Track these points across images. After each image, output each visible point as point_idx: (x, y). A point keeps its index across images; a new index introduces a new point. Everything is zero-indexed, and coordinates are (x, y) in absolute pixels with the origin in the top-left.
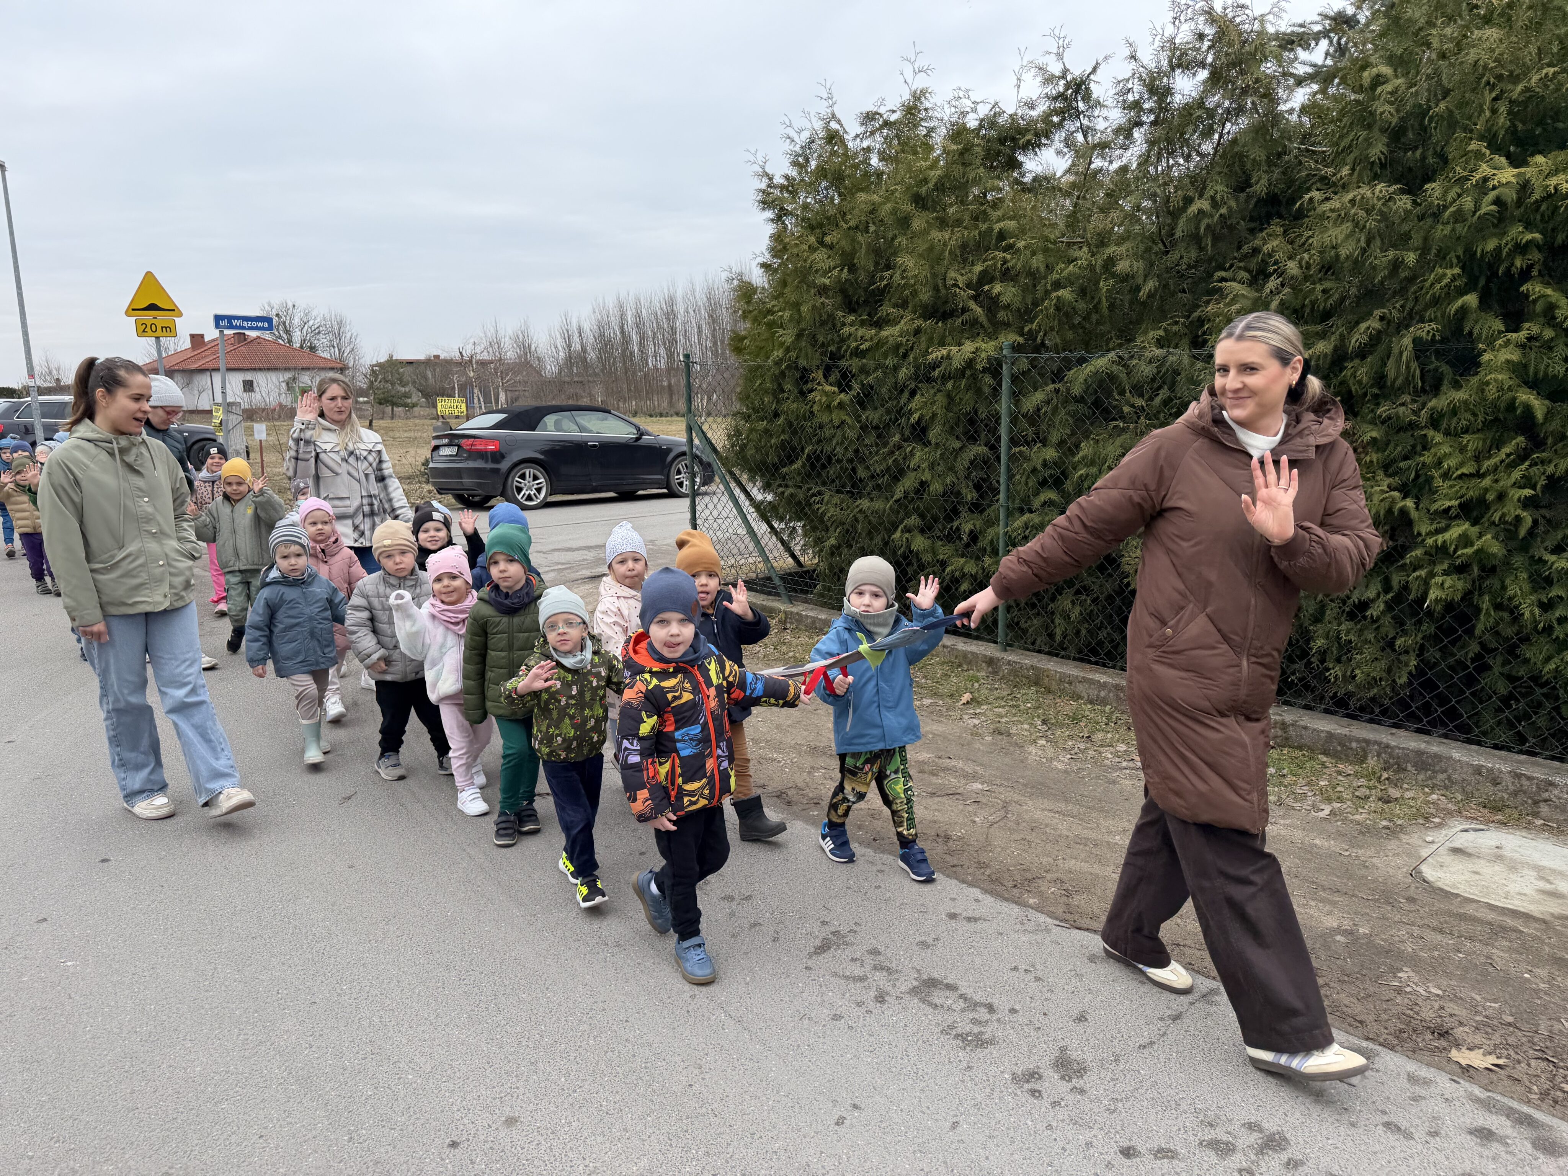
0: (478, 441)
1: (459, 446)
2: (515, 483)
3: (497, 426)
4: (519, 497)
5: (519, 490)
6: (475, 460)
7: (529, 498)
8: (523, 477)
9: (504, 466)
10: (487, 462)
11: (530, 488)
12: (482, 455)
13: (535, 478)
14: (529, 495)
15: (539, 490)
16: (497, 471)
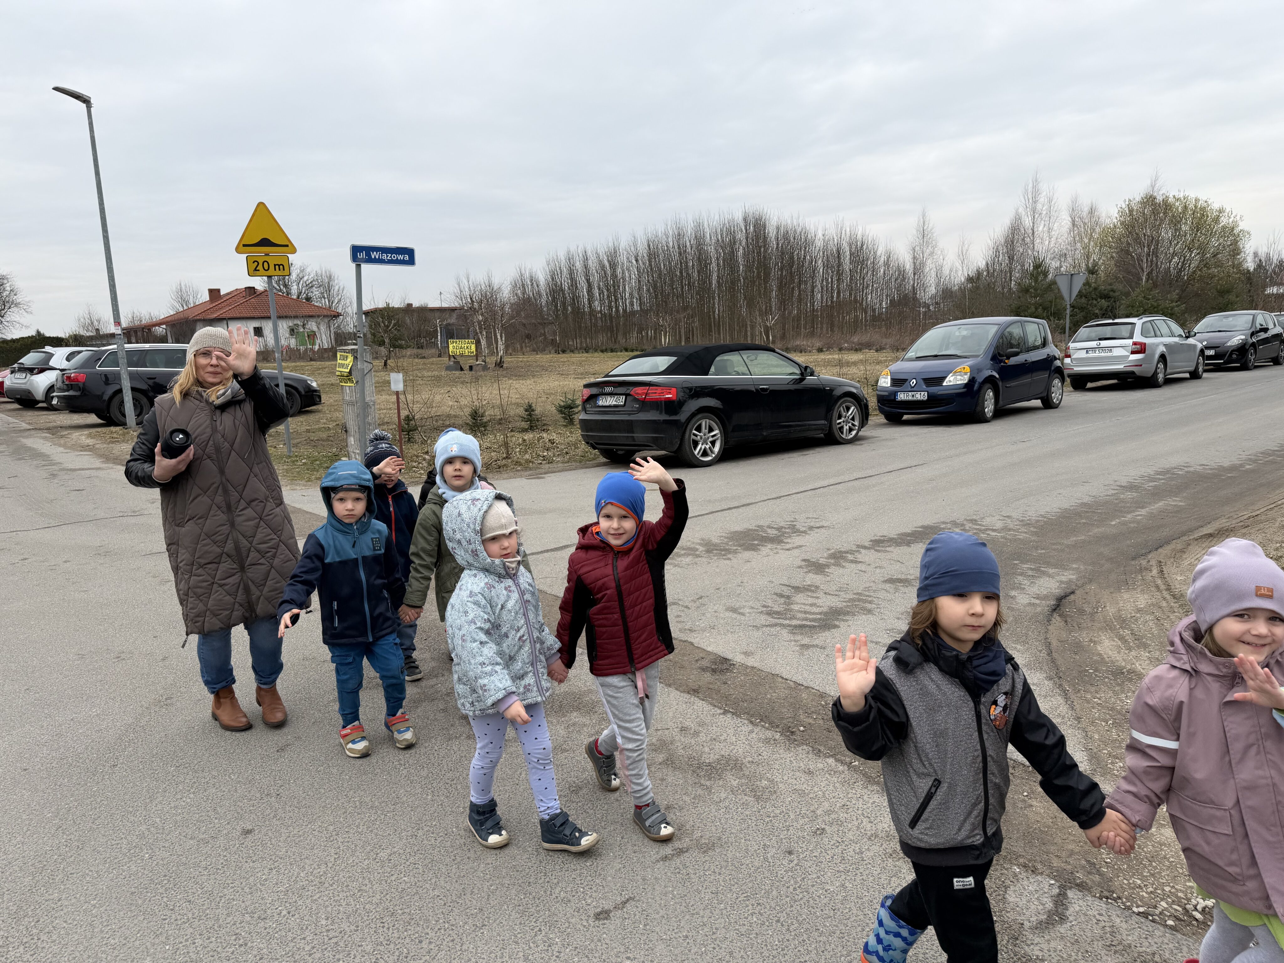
0: (652, 390)
1: (627, 395)
2: (693, 437)
3: (669, 371)
4: (696, 452)
5: (696, 444)
6: (648, 411)
7: (705, 454)
8: (699, 429)
9: (682, 417)
10: (661, 413)
11: (705, 442)
12: (656, 405)
13: (711, 430)
14: (705, 450)
15: (713, 443)
16: (676, 422)
